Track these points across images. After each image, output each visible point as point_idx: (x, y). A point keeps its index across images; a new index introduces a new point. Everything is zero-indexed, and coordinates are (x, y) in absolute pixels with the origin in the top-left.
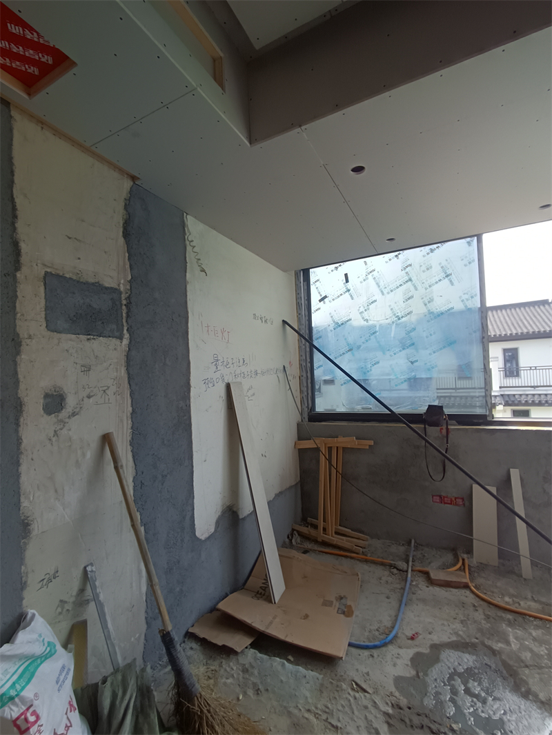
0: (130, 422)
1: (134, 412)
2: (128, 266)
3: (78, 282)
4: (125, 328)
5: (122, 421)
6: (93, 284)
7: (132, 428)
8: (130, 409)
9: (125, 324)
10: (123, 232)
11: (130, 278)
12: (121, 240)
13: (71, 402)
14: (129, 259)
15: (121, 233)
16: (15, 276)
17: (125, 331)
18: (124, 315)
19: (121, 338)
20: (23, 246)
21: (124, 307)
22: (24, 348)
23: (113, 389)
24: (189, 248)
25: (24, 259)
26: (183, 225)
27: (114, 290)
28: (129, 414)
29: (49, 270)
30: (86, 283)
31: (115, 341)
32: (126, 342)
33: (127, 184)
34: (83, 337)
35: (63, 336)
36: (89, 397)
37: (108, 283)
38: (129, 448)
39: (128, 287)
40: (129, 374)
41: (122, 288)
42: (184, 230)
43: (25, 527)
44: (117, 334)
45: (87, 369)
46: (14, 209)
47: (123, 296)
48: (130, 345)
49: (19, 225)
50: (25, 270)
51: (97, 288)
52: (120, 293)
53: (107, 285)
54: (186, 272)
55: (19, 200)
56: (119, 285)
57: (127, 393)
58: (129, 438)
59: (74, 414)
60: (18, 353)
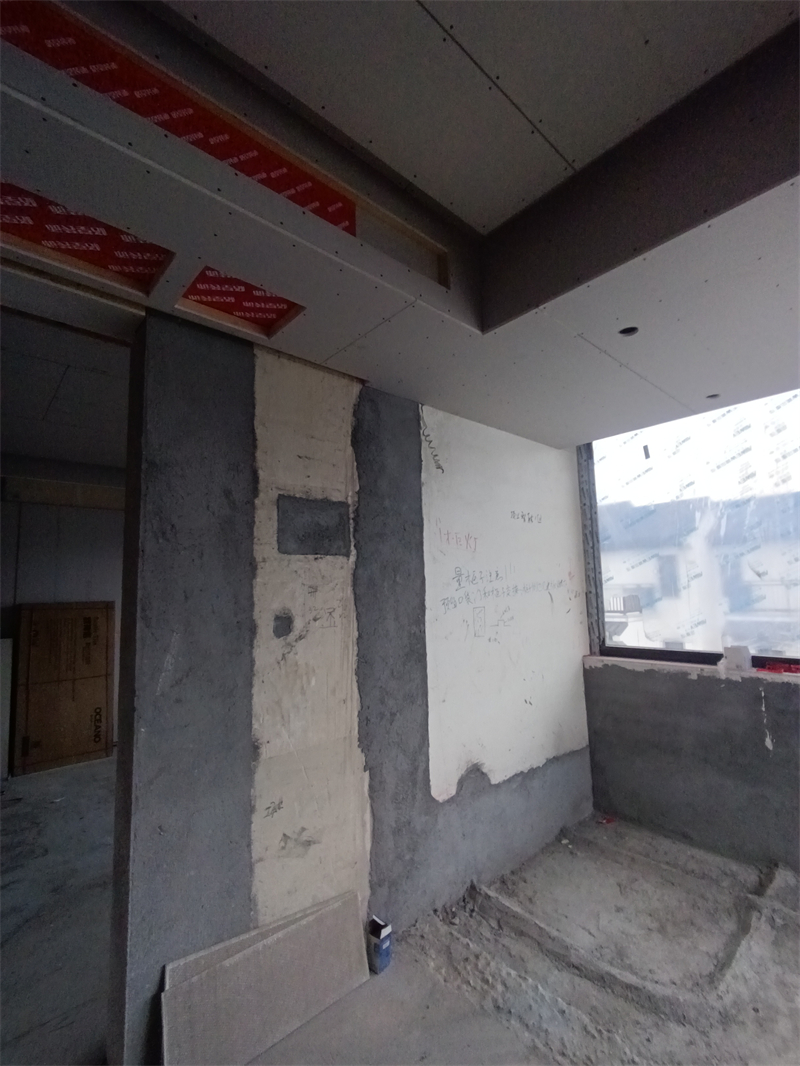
0: (356, 648)
1: (360, 636)
2: (356, 476)
3: (307, 500)
4: (353, 544)
5: (347, 647)
6: (321, 500)
7: (358, 655)
8: (356, 634)
9: (352, 539)
10: (352, 441)
11: (358, 488)
12: (350, 450)
13: (298, 624)
14: (357, 468)
15: (349, 442)
16: (253, 503)
17: (352, 548)
18: (352, 530)
19: (347, 555)
20: (261, 474)
21: (351, 521)
22: (259, 571)
23: (339, 611)
24: (424, 445)
25: (262, 485)
26: (418, 418)
27: (344, 505)
28: (355, 639)
29: (281, 493)
30: (315, 501)
31: (341, 559)
32: (353, 558)
33: (356, 388)
34: (311, 557)
35: (294, 557)
36: (315, 620)
37: (337, 497)
38: (355, 678)
39: (356, 499)
40: (355, 594)
41: (350, 501)
42: (419, 424)
43: (255, 749)
44: (344, 551)
45: (314, 590)
46: (255, 440)
47: (351, 509)
48: (357, 563)
49: (259, 454)
50: (261, 495)
51: (326, 504)
52: (348, 506)
53: (334, 500)
54: (420, 472)
55: (259, 431)
56: (346, 498)
57: (353, 615)
58: (355, 667)
59: (301, 637)
60: (254, 575)
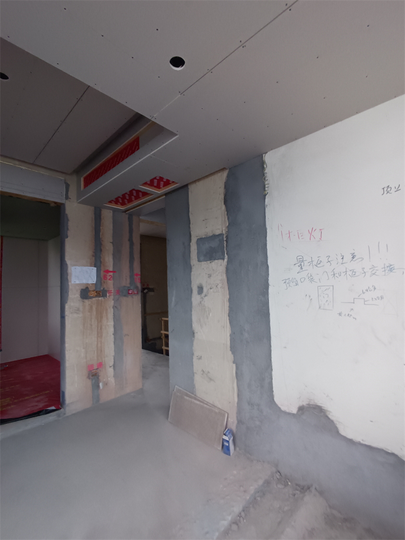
0: (228, 303)
1: (230, 298)
2: (226, 219)
3: (206, 238)
4: (226, 253)
5: (224, 302)
6: (212, 236)
7: (229, 307)
8: (228, 296)
9: (225, 251)
11: (227, 224)
12: (224, 207)
13: (205, 290)
14: (227, 214)
15: (223, 203)
16: (190, 245)
17: (226, 255)
18: (225, 246)
19: (224, 259)
20: (192, 232)
21: (225, 242)
22: (192, 270)
23: (220, 285)
25: (192, 237)
26: (263, 164)
27: (221, 235)
28: (228, 299)
29: (198, 238)
30: (209, 237)
31: (220, 261)
32: (226, 260)
34: (209, 262)
35: (203, 263)
36: (211, 289)
37: (218, 232)
39: (227, 230)
40: (227, 277)
41: (224, 232)
42: (263, 167)
43: (193, 334)
44: (222, 257)
45: (210, 276)
47: (225, 236)
48: (228, 262)
50: (192, 241)
51: (214, 237)
52: (223, 235)
53: (217, 234)
56: (222, 232)
57: (227, 288)
58: (228, 312)
